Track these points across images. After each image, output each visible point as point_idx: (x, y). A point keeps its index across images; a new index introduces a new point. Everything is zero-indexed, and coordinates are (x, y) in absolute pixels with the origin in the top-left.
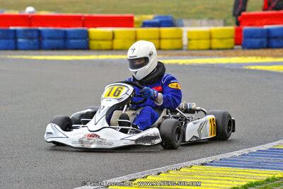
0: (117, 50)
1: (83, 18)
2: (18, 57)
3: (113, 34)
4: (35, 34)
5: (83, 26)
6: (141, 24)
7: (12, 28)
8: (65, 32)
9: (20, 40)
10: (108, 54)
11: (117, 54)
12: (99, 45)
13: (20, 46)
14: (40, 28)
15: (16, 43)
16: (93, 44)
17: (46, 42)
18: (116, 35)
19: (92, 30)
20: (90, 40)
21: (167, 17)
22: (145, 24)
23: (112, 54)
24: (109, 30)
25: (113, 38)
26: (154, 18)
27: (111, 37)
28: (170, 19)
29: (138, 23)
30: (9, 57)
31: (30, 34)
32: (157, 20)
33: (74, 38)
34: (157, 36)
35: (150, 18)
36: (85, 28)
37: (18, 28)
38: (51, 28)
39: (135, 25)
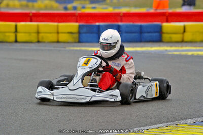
0: (186, 42)
3: (185, 27)
8: (141, 26)
12: (170, 38)
14: (120, 24)
16: (165, 37)
18: (187, 29)
19: (165, 24)
20: (163, 33)
24: (181, 24)
25: (184, 31)
27: (182, 30)
36: (159, 23)
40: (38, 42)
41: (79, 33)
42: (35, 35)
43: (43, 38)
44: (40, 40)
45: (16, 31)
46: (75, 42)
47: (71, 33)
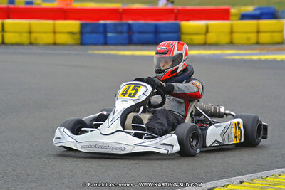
0: (211, 45)
1: (175, 11)
2: (106, 52)
3: (207, 27)
4: (125, 28)
5: (176, 19)
6: (239, 17)
7: (102, 22)
8: (156, 26)
9: (109, 35)
10: (200, 49)
11: (210, 49)
12: (191, 40)
13: (109, 42)
14: (130, 22)
15: (106, 37)
16: (185, 38)
17: (136, 37)
18: (210, 29)
19: (184, 24)
20: (182, 33)
21: (268, 8)
22: (244, 17)
23: (205, 49)
24: (202, 23)
25: (207, 31)
26: (255, 10)
27: (204, 31)
28: (272, 11)
29: (235, 15)
30: (96, 52)
31: (119, 29)
32: (258, 12)
33: (165, 33)
34: (255, 30)
35: (249, 9)
36: (177, 22)
37: (108, 22)
38: (142, 22)
39: (232, 18)
40: (31, 44)
41: (81, 33)
42: (26, 35)
43: (36, 39)
44: (33, 41)
45: (3, 30)
46: (77, 44)
47: (72, 33)
